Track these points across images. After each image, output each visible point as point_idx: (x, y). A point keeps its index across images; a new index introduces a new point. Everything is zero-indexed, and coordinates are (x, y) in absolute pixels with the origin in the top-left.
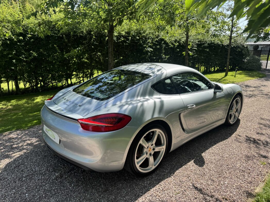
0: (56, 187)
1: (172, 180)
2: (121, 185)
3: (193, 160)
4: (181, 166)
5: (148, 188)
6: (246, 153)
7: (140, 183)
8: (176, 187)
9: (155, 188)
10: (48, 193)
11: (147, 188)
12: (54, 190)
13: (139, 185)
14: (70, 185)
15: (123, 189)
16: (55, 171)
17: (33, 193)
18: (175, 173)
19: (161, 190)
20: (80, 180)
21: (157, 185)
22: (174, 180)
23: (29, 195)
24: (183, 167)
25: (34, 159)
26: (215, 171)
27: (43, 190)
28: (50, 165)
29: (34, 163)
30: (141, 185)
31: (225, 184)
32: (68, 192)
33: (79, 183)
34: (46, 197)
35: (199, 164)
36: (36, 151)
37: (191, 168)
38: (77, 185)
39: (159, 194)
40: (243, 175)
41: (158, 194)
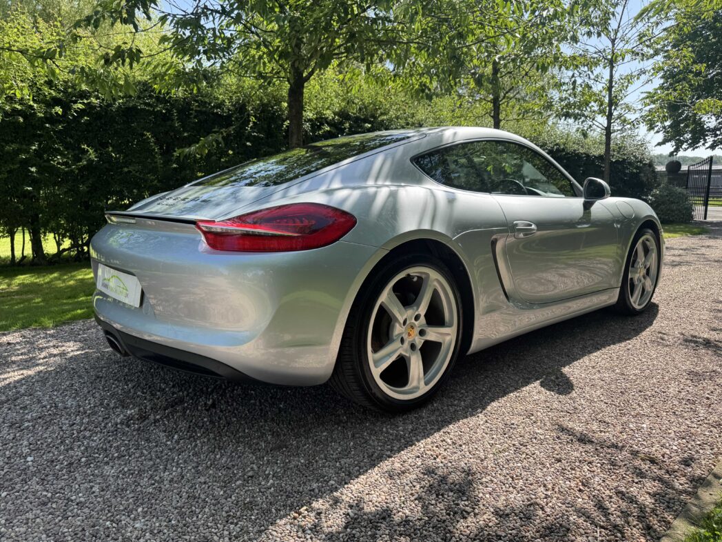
0: (123, 440)
1: (482, 423)
2: (325, 434)
3: (538, 381)
4: (505, 393)
5: (408, 439)
6: (688, 366)
7: (384, 429)
8: (495, 436)
9: (429, 440)
10: (97, 455)
11: (404, 439)
12: (118, 448)
13: (382, 433)
14: (170, 436)
15: (331, 442)
16: (124, 406)
17: (51, 455)
18: (489, 408)
19: (450, 443)
20: (201, 424)
21: (435, 432)
22: (486, 422)
23: (37, 459)
24: (512, 394)
25: (63, 384)
26: (607, 403)
27: (82, 448)
28: (112, 396)
29: (63, 393)
30: (387, 433)
31: (643, 428)
32: (162, 452)
33: (195, 432)
34: (92, 463)
35: (558, 390)
36: (73, 369)
37: (535, 397)
38: (190, 437)
39: (445, 453)
40: (691, 409)
41: (440, 454)
